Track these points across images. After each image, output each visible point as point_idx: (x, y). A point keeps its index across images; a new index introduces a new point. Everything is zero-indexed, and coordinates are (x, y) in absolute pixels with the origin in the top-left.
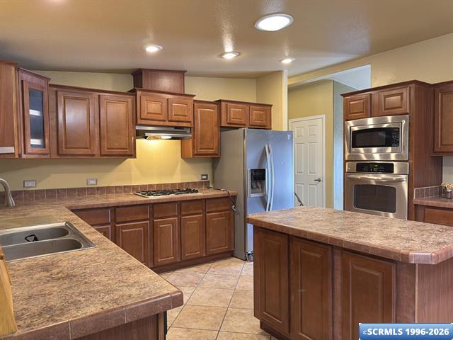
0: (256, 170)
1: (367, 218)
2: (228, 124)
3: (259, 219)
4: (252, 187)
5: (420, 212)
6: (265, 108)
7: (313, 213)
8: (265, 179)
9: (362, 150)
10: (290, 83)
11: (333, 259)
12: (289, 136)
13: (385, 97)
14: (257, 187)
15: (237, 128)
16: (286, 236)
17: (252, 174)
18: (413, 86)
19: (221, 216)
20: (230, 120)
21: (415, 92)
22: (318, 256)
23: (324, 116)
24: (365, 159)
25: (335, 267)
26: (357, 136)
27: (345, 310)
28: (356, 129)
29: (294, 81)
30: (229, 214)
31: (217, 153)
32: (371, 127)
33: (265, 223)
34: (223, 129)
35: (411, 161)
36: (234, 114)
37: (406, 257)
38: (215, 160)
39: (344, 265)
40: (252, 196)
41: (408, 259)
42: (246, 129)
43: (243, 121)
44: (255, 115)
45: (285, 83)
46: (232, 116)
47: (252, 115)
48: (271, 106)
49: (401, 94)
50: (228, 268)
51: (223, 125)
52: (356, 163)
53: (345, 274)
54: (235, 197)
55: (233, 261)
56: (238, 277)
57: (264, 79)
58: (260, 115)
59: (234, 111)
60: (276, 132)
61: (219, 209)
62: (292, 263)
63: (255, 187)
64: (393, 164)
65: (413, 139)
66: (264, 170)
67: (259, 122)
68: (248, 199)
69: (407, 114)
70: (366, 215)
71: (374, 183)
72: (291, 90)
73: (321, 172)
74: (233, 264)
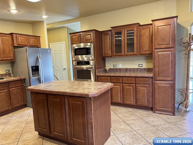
0: (33, 67)
1: (79, 82)
2: (18, 45)
3: (33, 88)
4: (33, 74)
5: (99, 78)
6: (37, 38)
7: (58, 83)
8: (39, 70)
9: (79, 56)
10: (48, 27)
11: (64, 100)
12: (49, 51)
13: (85, 35)
14: (36, 74)
15: (23, 47)
16: (46, 94)
17: (32, 69)
18: (94, 31)
19: (18, 89)
20: (19, 43)
21: (95, 34)
22: (59, 100)
23: (64, 42)
24: (81, 60)
25: (66, 103)
26: (77, 51)
27: (70, 119)
28: (77, 48)
29: (49, 26)
30: (22, 88)
31: (13, 59)
32: (82, 47)
33: (36, 90)
34: (15, 47)
35: (95, 60)
36: (21, 40)
37: (88, 95)
38: (13, 62)
39: (69, 102)
40: (33, 78)
41: (88, 96)
42: (27, 47)
43: (26, 44)
44: (32, 41)
45: (45, 27)
46: (20, 41)
47: (31, 41)
48: (40, 37)
49: (90, 34)
50: (23, 113)
51: (15, 45)
52: (77, 61)
53: (69, 105)
54: (24, 79)
55: (26, 109)
56: (28, 116)
57: (35, 24)
58: (35, 41)
59: (20, 39)
60: (43, 49)
61: (17, 86)
62: (49, 105)
63: (34, 74)
64: (89, 62)
65: (95, 52)
66: (38, 66)
67: (34, 44)
68: (31, 80)
69: (93, 42)
70: (79, 81)
71: (85, 69)
72: (48, 30)
73: (65, 66)
74: (26, 110)
